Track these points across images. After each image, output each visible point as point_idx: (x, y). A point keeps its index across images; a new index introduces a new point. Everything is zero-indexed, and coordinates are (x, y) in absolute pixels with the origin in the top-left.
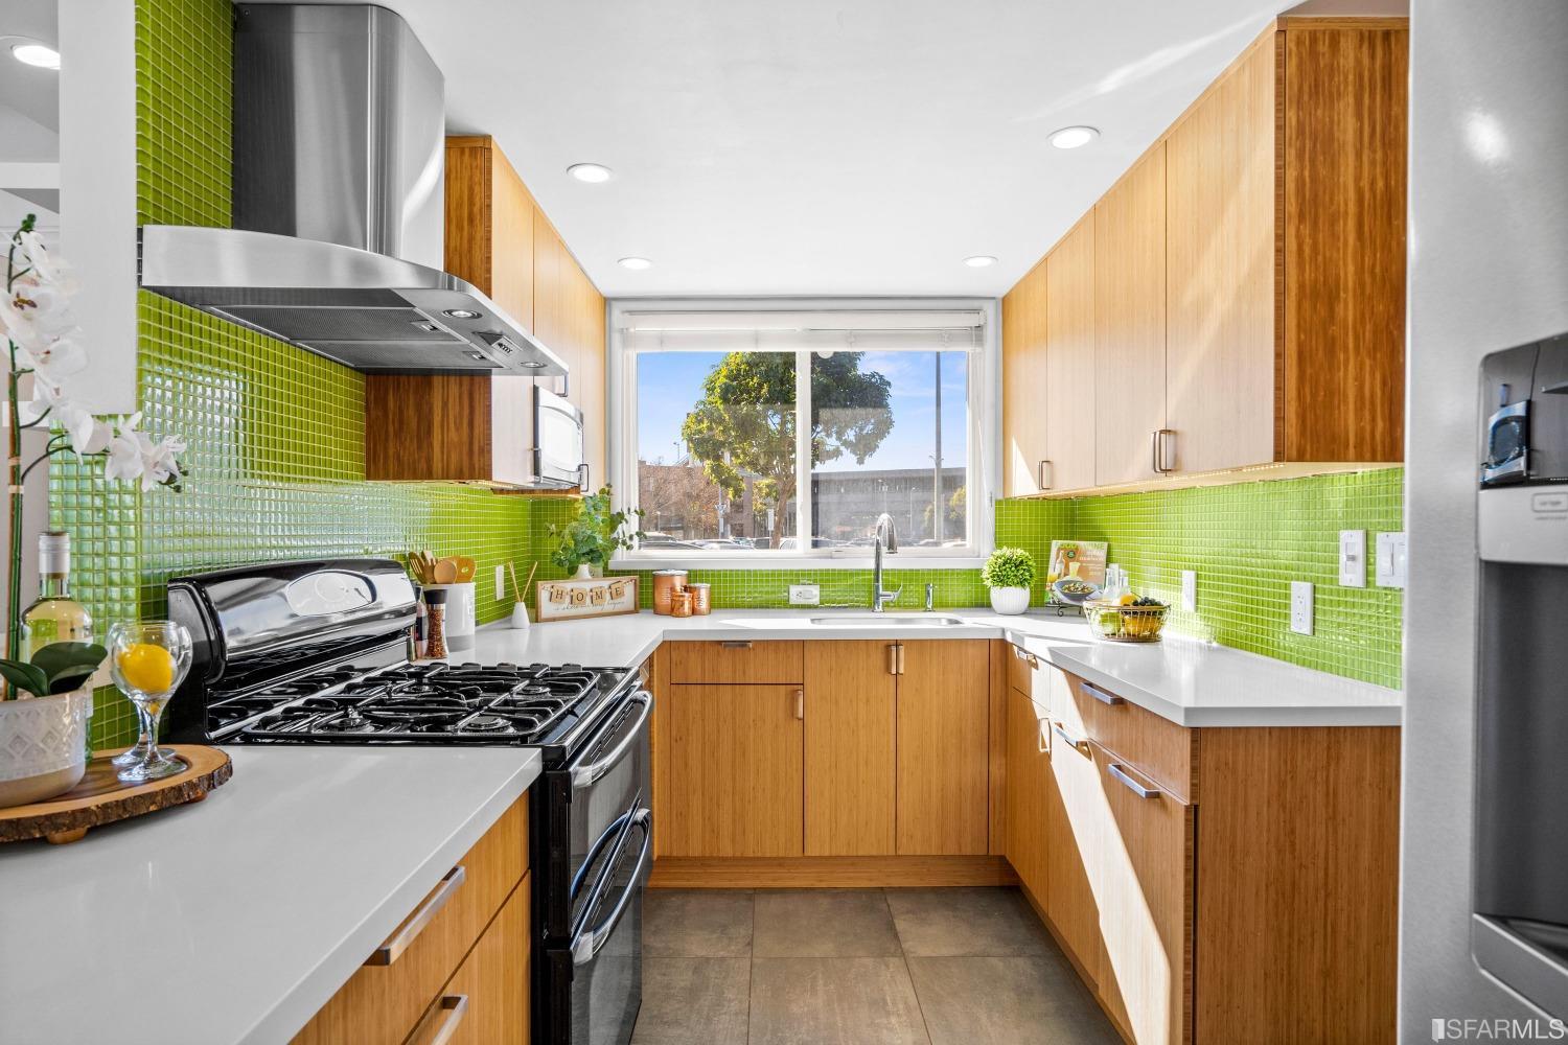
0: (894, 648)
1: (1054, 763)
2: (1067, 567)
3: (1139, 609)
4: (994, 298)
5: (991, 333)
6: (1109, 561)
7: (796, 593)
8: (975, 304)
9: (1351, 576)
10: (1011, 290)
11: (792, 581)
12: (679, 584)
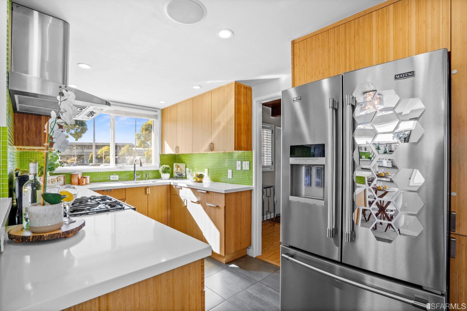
0: (147, 188)
1: (188, 208)
2: (177, 169)
3: (200, 176)
4: (160, 109)
5: (159, 117)
6: (186, 167)
7: (112, 177)
8: (156, 110)
9: (239, 168)
10: (165, 108)
11: (111, 174)
12: (80, 176)
